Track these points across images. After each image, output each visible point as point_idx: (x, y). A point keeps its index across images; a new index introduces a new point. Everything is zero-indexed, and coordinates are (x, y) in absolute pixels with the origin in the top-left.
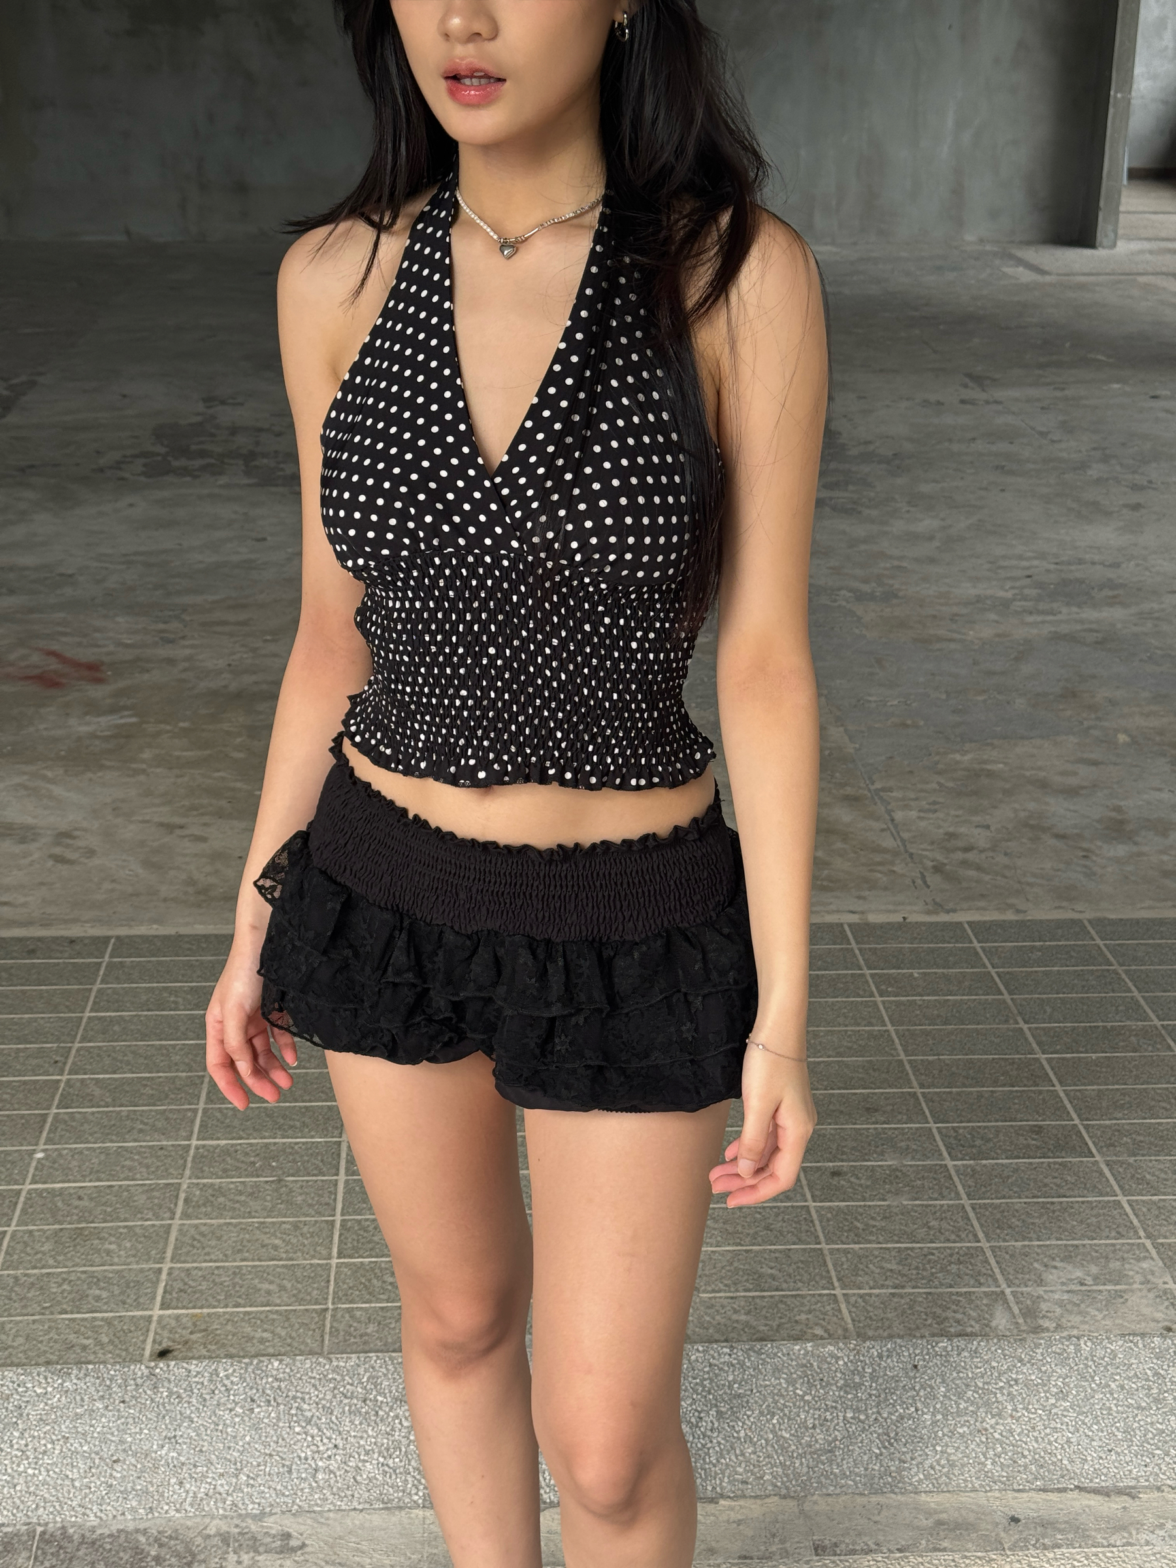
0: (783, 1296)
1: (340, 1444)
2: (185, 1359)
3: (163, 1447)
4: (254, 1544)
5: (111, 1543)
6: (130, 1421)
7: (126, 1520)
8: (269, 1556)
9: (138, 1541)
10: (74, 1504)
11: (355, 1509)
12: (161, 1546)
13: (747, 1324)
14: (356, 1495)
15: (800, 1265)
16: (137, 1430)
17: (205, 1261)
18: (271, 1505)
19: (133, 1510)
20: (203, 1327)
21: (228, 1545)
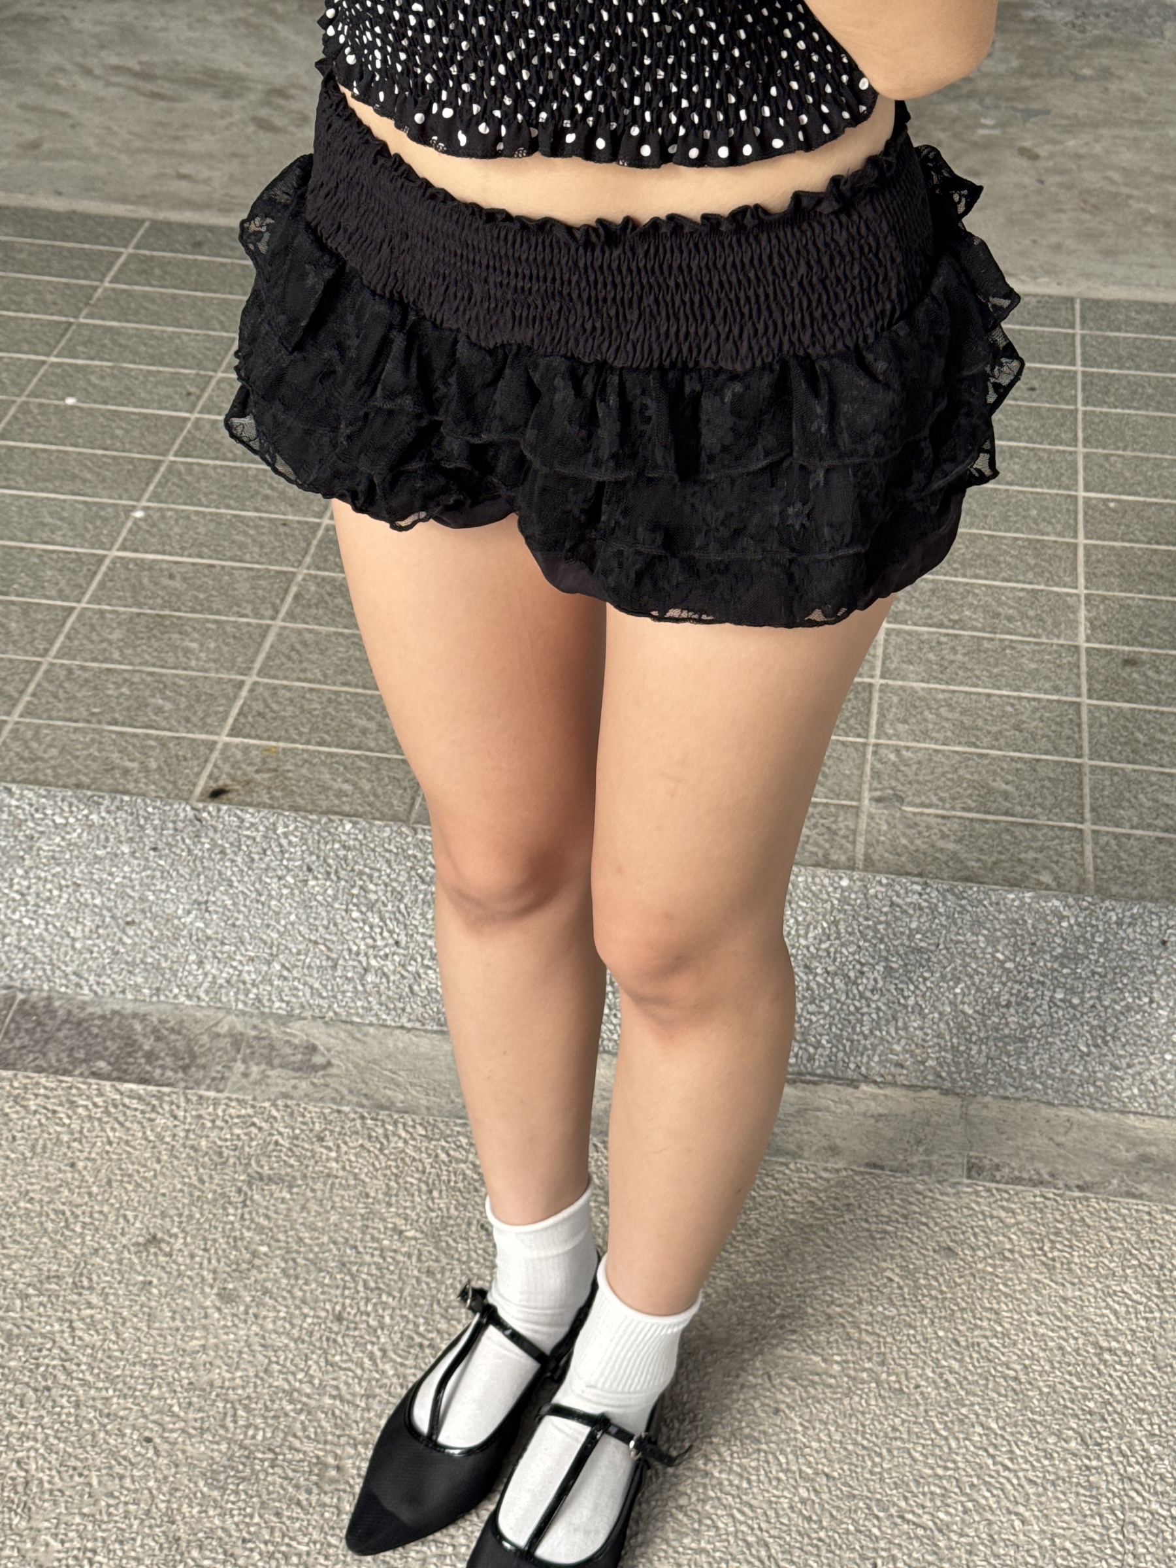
0: (1012, 823)
1: (403, 939)
2: (243, 804)
3: (189, 912)
4: (269, 1054)
5: (99, 1027)
6: (158, 874)
7: (125, 1000)
8: (283, 1073)
9: (132, 1028)
10: (69, 970)
11: (402, 1027)
12: (158, 1039)
13: (954, 855)
14: (408, 1010)
15: (1047, 783)
16: (164, 887)
17: (299, 679)
18: (302, 1007)
19: (137, 988)
20: (273, 765)
21: (238, 1051)
